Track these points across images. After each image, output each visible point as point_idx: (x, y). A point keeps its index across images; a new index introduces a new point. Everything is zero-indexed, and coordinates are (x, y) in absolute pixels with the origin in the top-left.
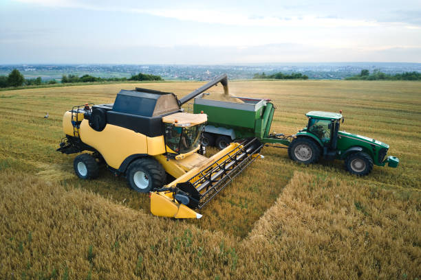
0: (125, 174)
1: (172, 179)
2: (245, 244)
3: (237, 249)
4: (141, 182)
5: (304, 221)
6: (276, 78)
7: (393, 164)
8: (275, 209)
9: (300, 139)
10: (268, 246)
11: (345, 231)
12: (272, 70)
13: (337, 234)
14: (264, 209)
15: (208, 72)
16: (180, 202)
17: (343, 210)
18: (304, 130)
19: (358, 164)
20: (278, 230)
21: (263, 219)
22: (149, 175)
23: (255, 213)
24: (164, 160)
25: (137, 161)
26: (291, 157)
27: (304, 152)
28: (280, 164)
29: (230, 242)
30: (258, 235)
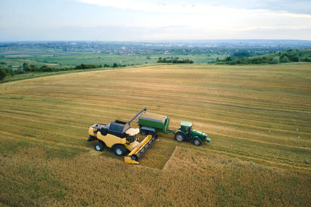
0: (113, 149)
1: (130, 152)
2: (162, 171)
3: (160, 172)
4: (119, 152)
5: (177, 163)
6: (173, 63)
7: (208, 141)
8: (169, 160)
9: (179, 133)
10: (168, 171)
11: (186, 166)
12: (171, 45)
13: (185, 167)
14: (167, 160)
15: (123, 48)
16: (133, 159)
17: (188, 159)
18: (180, 129)
19: (197, 142)
20: (170, 166)
21: (166, 164)
22: (121, 150)
23: (164, 162)
24: (126, 145)
25: (117, 146)
26: (175, 139)
27: (180, 138)
28: (172, 142)
29: (158, 170)
30: (165, 168)
